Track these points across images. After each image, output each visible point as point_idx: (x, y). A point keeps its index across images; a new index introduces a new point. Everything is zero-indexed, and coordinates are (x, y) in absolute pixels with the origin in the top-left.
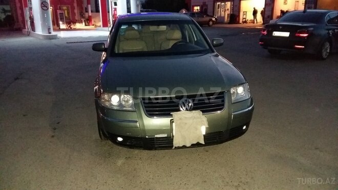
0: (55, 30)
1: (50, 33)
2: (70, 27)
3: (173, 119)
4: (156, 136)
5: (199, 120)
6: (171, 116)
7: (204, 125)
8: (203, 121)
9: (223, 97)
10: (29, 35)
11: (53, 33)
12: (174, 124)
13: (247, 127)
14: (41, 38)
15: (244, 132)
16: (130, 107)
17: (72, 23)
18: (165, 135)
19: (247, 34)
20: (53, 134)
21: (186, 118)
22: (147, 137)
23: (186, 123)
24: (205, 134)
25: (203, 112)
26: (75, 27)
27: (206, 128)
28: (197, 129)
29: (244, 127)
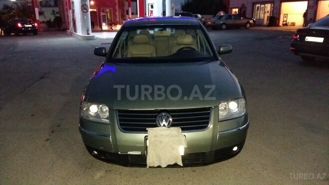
0: (93, 31)
1: (88, 34)
2: (111, 28)
3: (147, 136)
4: (129, 153)
5: (176, 138)
6: (146, 131)
7: (182, 144)
8: (181, 140)
9: (209, 114)
10: (71, 35)
11: (91, 34)
12: (148, 141)
13: (240, 148)
14: (81, 38)
15: (234, 154)
16: (107, 119)
17: (113, 25)
18: (139, 153)
19: (284, 38)
20: (49, 138)
21: (162, 135)
22: (119, 153)
23: (161, 142)
24: (183, 154)
25: (182, 130)
26: (115, 29)
27: (185, 148)
28: (173, 149)
29: (235, 149)
